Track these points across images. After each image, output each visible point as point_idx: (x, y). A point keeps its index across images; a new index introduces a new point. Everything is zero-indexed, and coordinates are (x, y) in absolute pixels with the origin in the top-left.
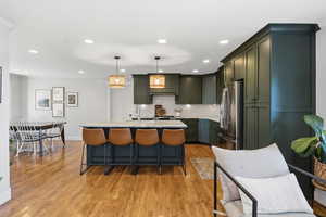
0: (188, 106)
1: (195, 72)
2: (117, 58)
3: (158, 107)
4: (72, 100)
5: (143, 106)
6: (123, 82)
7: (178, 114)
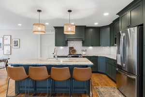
0: (91, 48)
1: (96, 24)
2: (39, 11)
3: (71, 48)
4: (16, 44)
5: (62, 48)
6: (43, 30)
7: (84, 53)
